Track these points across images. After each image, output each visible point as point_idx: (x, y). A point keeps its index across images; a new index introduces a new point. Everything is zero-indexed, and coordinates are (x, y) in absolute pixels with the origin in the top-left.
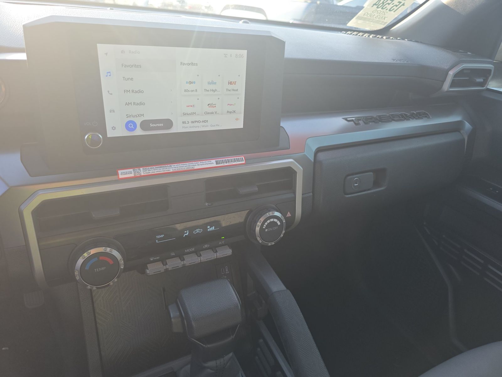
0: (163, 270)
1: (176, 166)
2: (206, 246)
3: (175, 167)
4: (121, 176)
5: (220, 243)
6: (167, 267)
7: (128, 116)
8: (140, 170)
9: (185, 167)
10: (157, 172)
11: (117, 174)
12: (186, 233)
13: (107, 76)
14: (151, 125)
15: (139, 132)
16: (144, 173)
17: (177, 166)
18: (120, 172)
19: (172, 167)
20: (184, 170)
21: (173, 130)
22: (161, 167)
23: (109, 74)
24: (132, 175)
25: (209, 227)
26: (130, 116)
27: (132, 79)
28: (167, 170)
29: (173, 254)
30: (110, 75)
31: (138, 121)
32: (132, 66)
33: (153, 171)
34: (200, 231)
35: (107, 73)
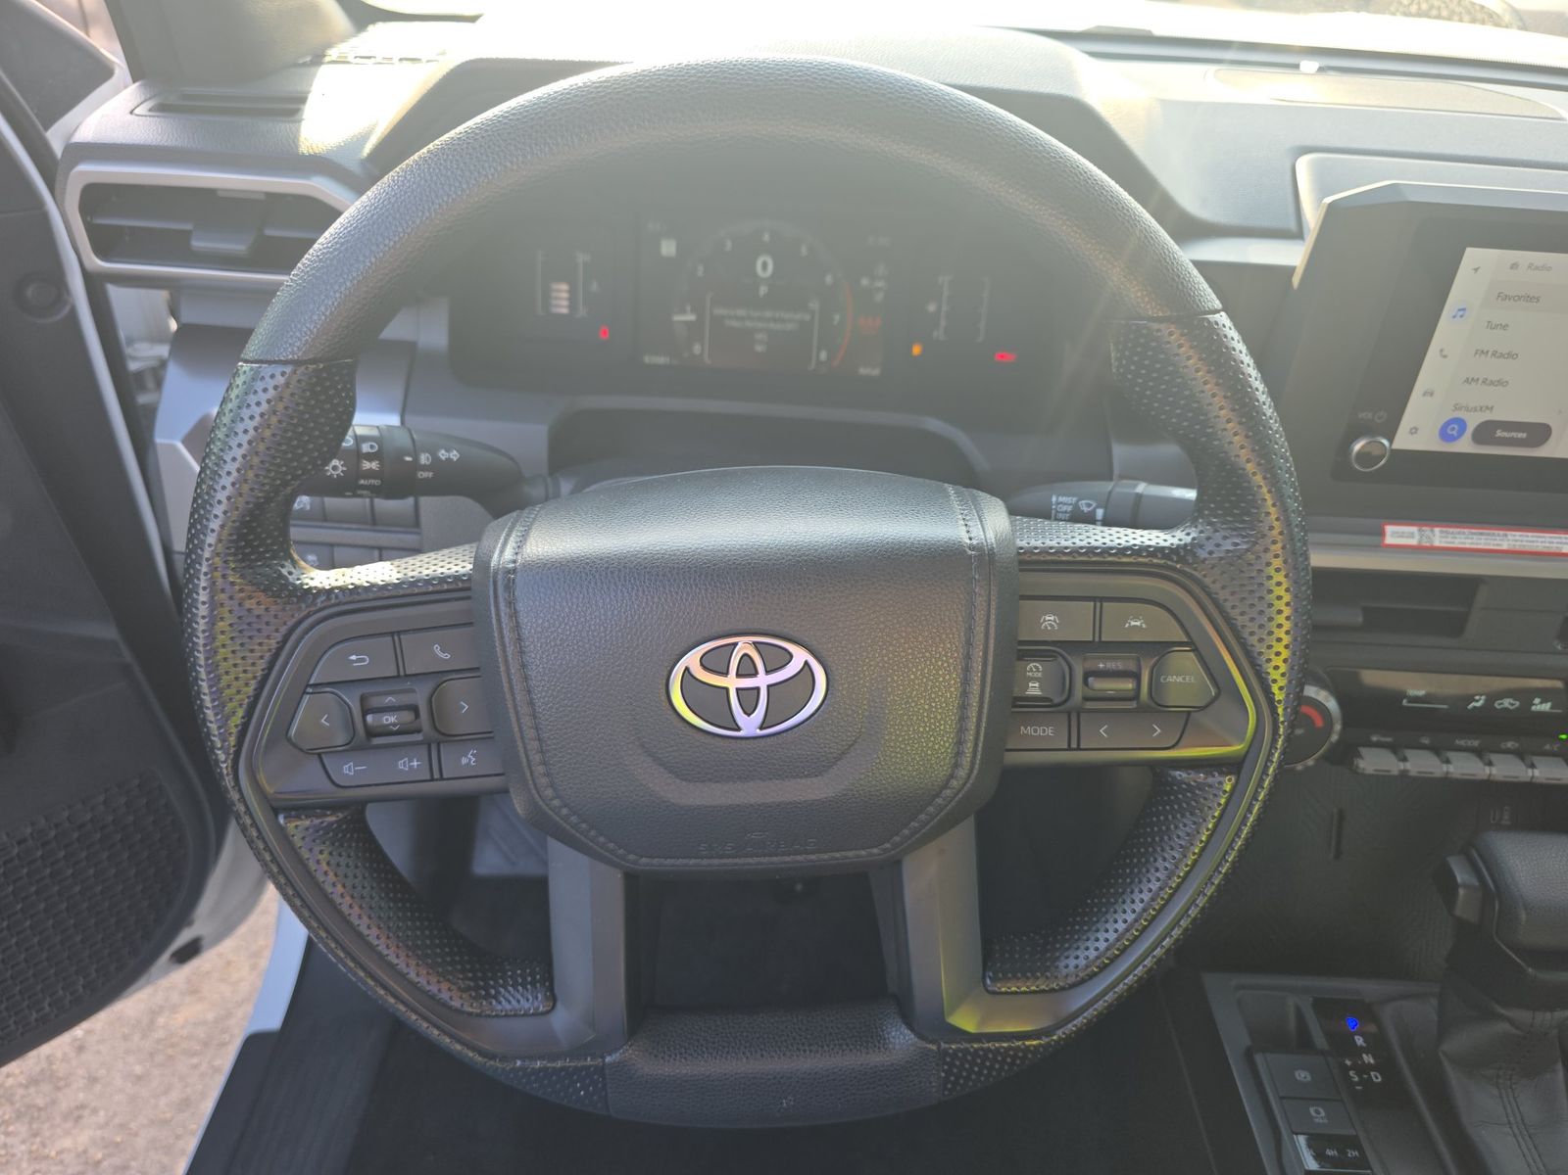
0: (1395, 772)
1: (1517, 538)
2: (1510, 744)
3: (1516, 541)
4: (1389, 540)
5: (1548, 747)
6: (1408, 766)
7: (1457, 408)
8: (1432, 531)
9: (1539, 544)
10: (1472, 543)
11: (1382, 534)
12: (1477, 701)
13: (1454, 317)
14: (1499, 433)
15: (1465, 445)
16: (1441, 542)
17: (1521, 538)
18: (1389, 529)
19: (1509, 537)
20: (1534, 549)
21: (1545, 451)
22: (1481, 534)
23: (1461, 313)
24: (1414, 542)
25: (1537, 701)
26: (1460, 409)
27: (1505, 327)
28: (1496, 542)
29: (1426, 741)
30: (1461, 316)
31: (1473, 421)
32: (1520, 298)
33: (1463, 540)
34: (1512, 705)
35: (1459, 310)
